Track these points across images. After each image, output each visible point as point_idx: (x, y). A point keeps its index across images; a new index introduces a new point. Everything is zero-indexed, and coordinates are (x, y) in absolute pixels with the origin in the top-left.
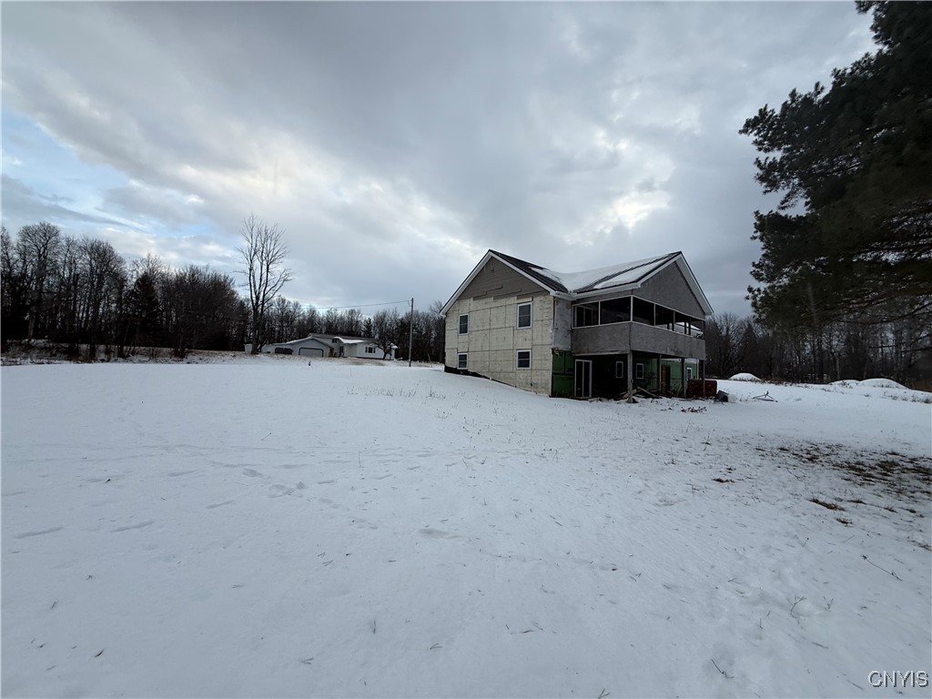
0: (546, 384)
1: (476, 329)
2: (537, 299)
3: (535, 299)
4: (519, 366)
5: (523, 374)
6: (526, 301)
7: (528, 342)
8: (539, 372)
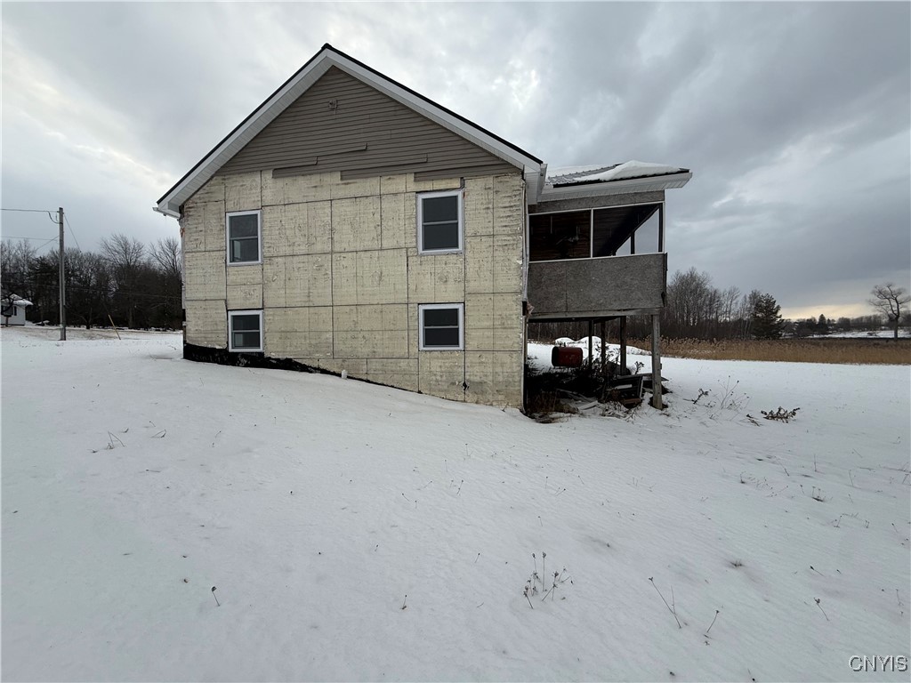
0: (508, 384)
1: (288, 251)
2: (476, 186)
3: (468, 183)
4: (428, 342)
5: (439, 360)
6: (442, 187)
7: (451, 285)
8: (487, 358)
